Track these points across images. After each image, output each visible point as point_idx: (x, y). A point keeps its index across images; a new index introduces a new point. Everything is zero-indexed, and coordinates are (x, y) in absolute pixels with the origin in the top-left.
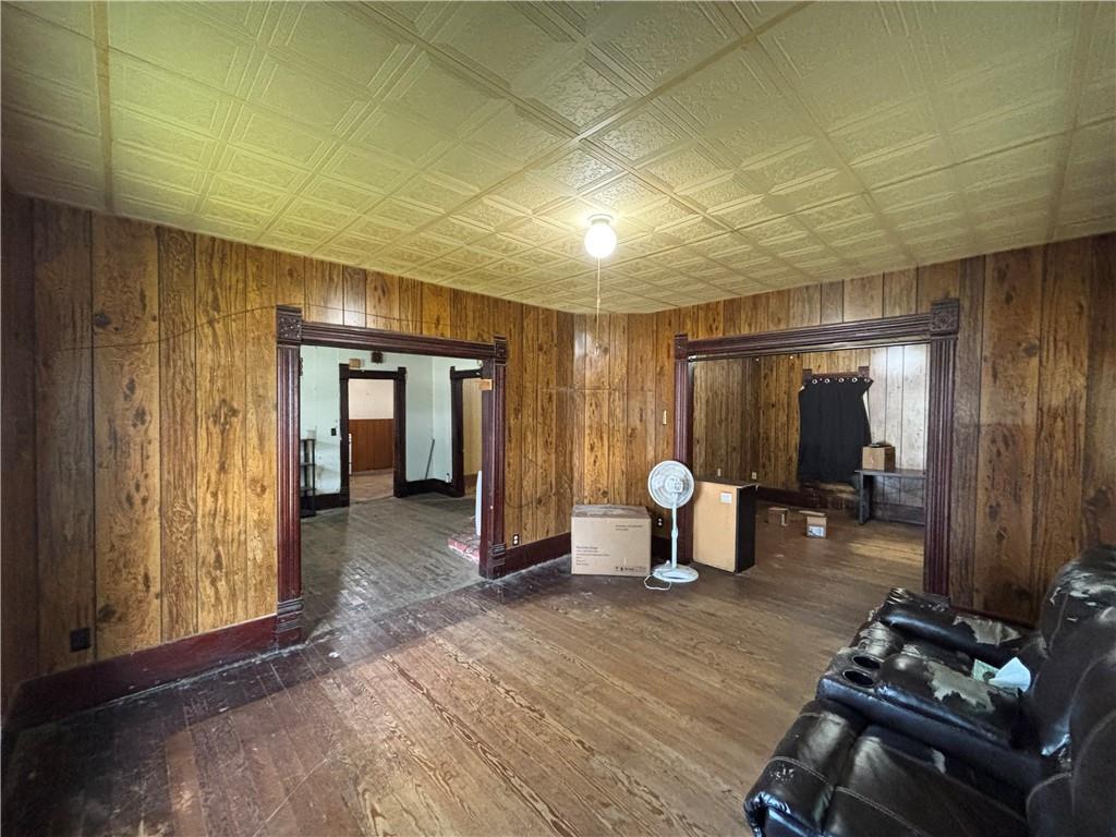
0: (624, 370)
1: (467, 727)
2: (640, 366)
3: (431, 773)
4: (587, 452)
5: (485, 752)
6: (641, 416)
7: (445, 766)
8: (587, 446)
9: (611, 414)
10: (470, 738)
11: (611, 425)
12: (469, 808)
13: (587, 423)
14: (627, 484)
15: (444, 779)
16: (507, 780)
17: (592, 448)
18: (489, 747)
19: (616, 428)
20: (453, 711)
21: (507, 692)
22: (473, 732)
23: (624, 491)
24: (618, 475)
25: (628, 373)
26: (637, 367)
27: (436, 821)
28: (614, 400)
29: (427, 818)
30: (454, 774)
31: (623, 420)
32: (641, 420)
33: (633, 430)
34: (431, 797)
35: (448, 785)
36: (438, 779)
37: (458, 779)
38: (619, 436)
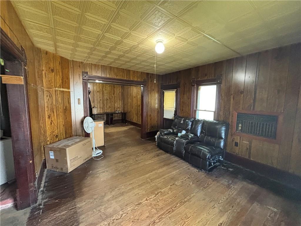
0: (61, 81)
1: (165, 212)
2: (67, 81)
3: (187, 223)
4: (47, 119)
5: (176, 207)
6: (68, 101)
7: (183, 218)
8: (47, 117)
9: (57, 100)
10: (170, 211)
11: (57, 105)
12: (196, 211)
13: (46, 105)
14: (65, 130)
15: (188, 218)
16: (186, 202)
17: (49, 117)
18: (174, 206)
19: (59, 107)
20: (154, 218)
21: (147, 200)
22: (167, 210)
23: (64, 133)
24: (62, 127)
25: (62, 83)
26: (65, 81)
27: (203, 219)
28: (58, 94)
29: (203, 222)
30: (186, 215)
31: (62, 104)
32: (68, 103)
33: (66, 107)
34: (195, 222)
35: (190, 217)
36: (188, 221)
37: (188, 214)
38: (61, 110)
